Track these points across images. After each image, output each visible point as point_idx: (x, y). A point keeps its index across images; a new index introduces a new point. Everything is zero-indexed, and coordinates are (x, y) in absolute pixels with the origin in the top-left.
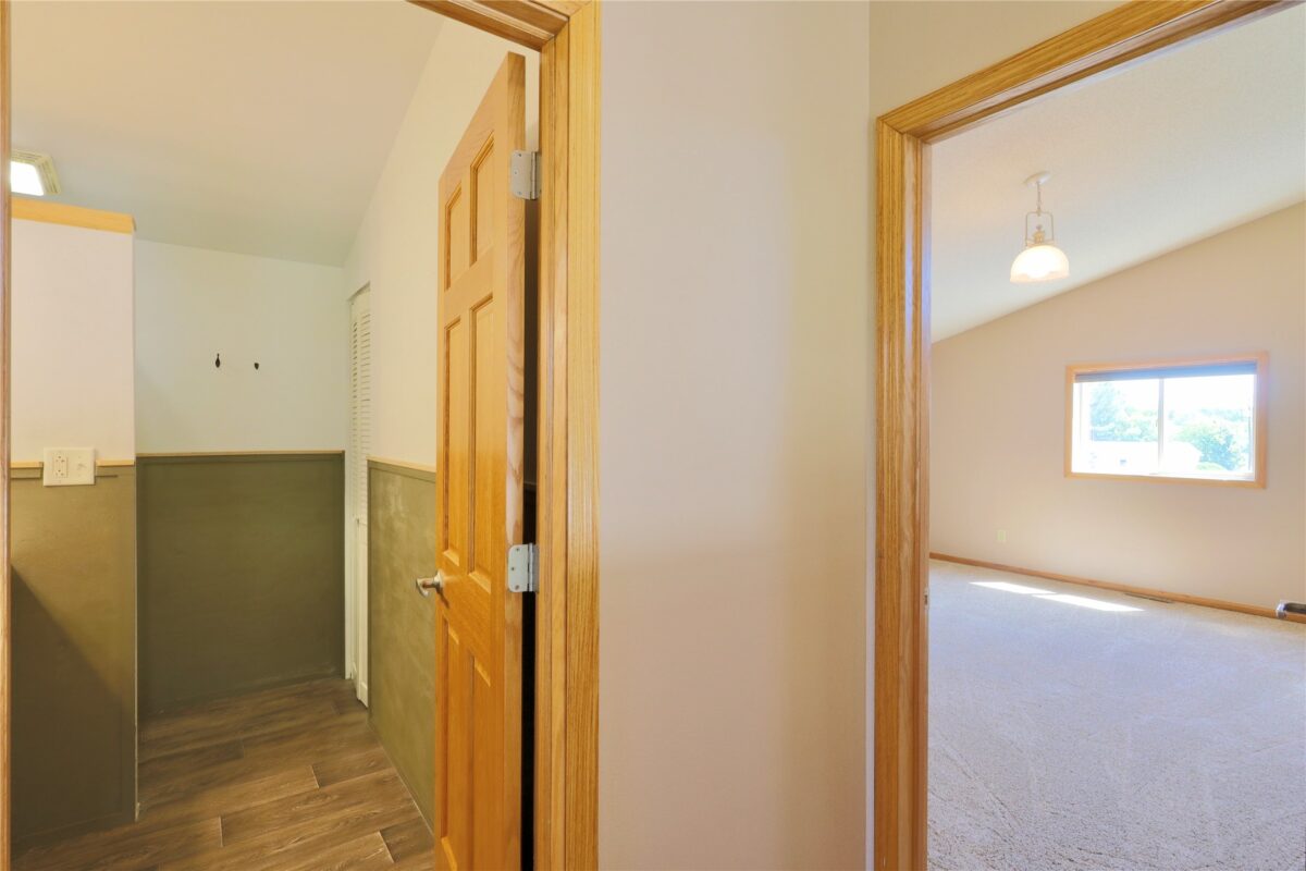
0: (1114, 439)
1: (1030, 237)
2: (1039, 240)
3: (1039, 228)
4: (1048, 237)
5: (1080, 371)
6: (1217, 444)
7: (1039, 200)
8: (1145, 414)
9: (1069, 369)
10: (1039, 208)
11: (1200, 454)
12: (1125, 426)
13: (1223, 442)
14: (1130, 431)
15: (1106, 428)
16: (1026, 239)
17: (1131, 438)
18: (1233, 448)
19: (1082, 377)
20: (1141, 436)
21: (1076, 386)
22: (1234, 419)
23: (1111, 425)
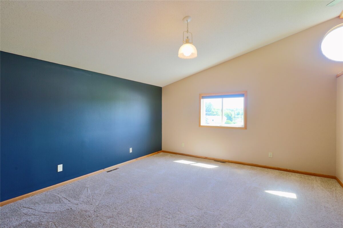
0: (211, 115)
1: (185, 40)
2: (187, 42)
3: (188, 37)
4: (190, 41)
5: (203, 95)
6: (229, 116)
7: (188, 27)
8: (217, 110)
9: (200, 95)
10: (188, 30)
11: (226, 118)
12: (213, 112)
13: (230, 116)
14: (214, 113)
15: (210, 113)
16: (183, 41)
17: (214, 115)
18: (232, 117)
19: (203, 97)
20: (216, 115)
21: (202, 100)
22: (232, 111)
23: (211, 112)
